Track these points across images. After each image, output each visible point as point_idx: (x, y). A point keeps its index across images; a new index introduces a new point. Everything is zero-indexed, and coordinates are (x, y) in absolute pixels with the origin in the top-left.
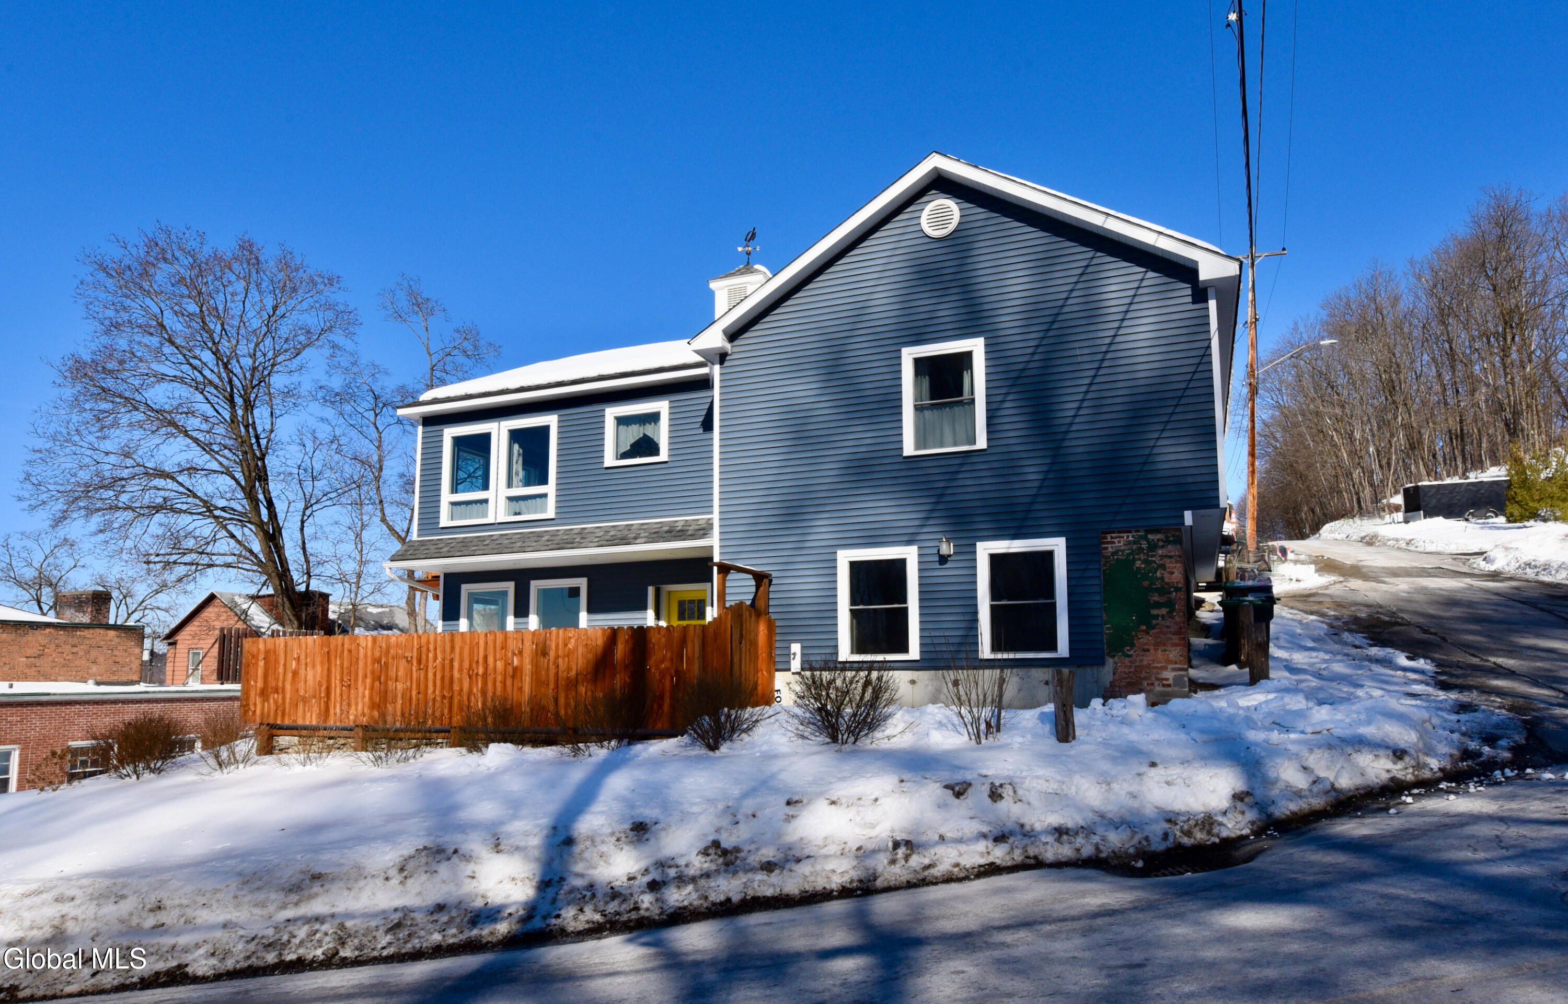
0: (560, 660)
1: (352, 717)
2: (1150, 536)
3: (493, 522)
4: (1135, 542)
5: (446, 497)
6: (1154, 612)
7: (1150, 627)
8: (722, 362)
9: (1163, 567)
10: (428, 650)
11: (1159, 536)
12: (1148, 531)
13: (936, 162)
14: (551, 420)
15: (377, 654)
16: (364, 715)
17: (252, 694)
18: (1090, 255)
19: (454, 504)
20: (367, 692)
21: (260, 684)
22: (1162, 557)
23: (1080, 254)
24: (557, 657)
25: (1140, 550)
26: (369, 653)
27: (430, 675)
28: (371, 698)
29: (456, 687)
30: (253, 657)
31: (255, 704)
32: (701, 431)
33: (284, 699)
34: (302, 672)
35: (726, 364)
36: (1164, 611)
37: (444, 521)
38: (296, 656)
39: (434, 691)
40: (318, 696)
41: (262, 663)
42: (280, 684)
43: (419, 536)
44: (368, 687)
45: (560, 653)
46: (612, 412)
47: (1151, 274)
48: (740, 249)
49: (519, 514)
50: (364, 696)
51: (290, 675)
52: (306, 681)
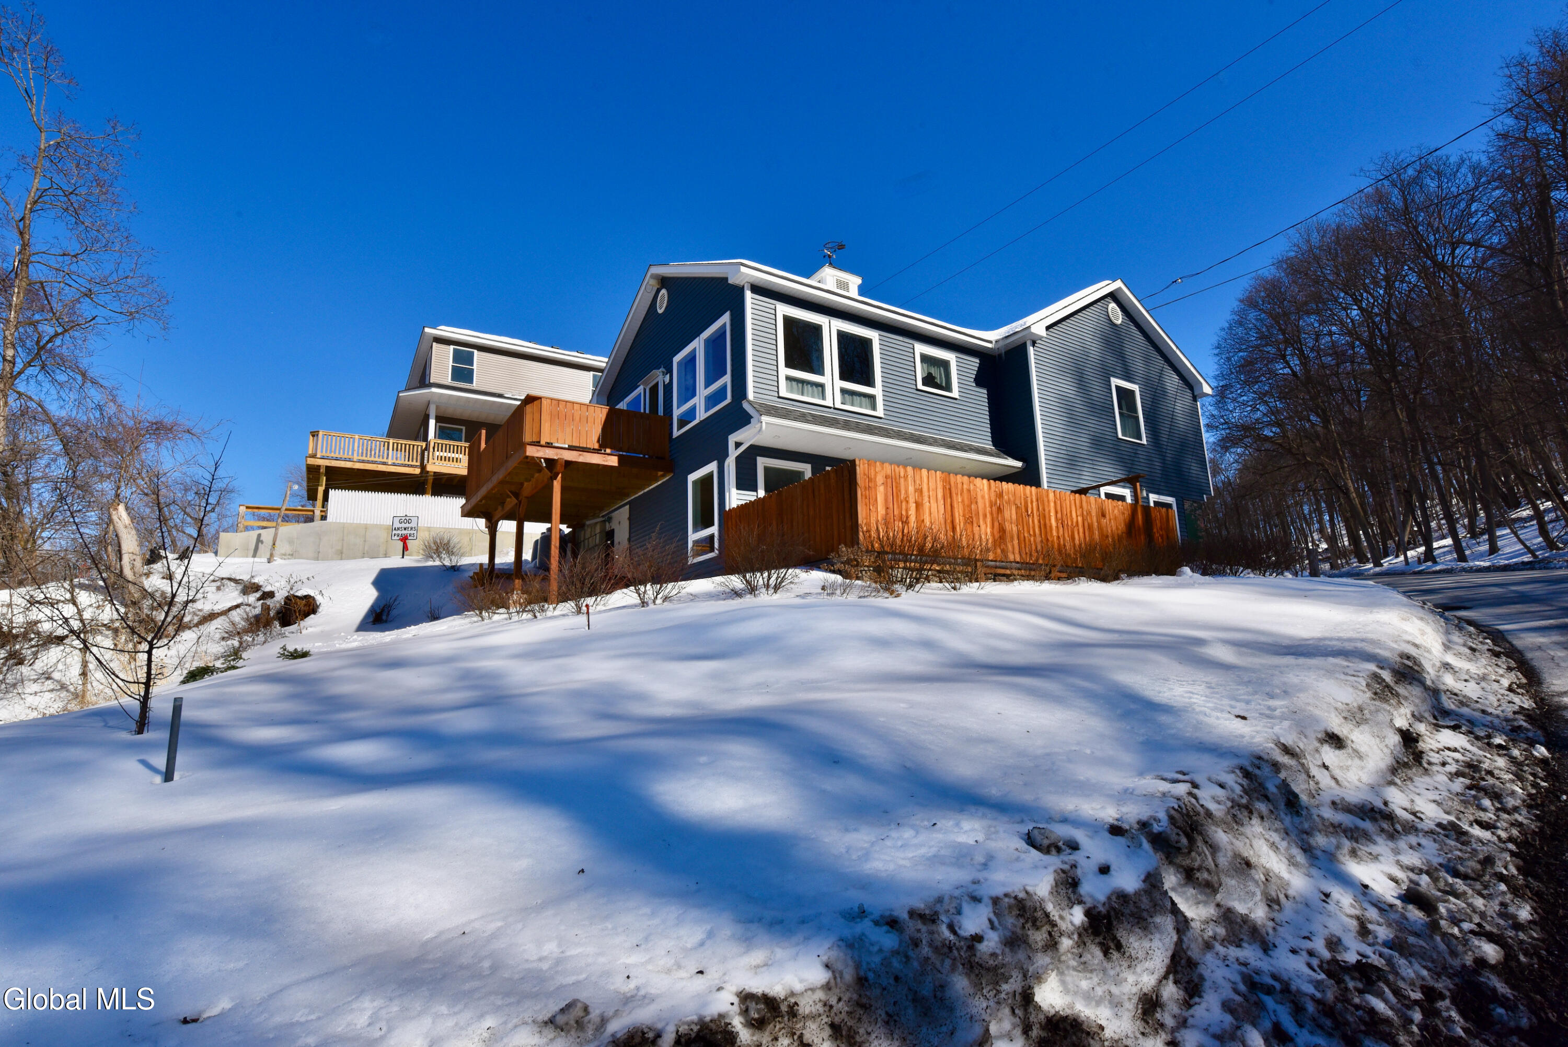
0: (1112, 522)
1: (977, 551)
2: (1194, 504)
3: (832, 406)
4: (1191, 506)
5: (783, 369)
8: (1033, 346)
9: (1199, 519)
10: (1031, 501)
11: (1196, 505)
12: (1193, 502)
14: (873, 336)
15: (993, 498)
16: (988, 550)
17: (873, 521)
18: (1163, 362)
19: (787, 377)
20: (989, 531)
21: (881, 510)
22: (1198, 515)
23: (1160, 359)
25: (1193, 510)
27: (1036, 521)
28: (993, 535)
29: (1054, 533)
30: (871, 480)
31: (877, 531)
32: (974, 384)
33: (910, 531)
34: (926, 505)
37: (783, 391)
38: (918, 487)
41: (882, 489)
43: (754, 397)
44: (989, 525)
45: (1112, 517)
46: (921, 348)
47: (1181, 381)
49: (850, 405)
50: (987, 533)
51: (913, 506)
52: (930, 513)
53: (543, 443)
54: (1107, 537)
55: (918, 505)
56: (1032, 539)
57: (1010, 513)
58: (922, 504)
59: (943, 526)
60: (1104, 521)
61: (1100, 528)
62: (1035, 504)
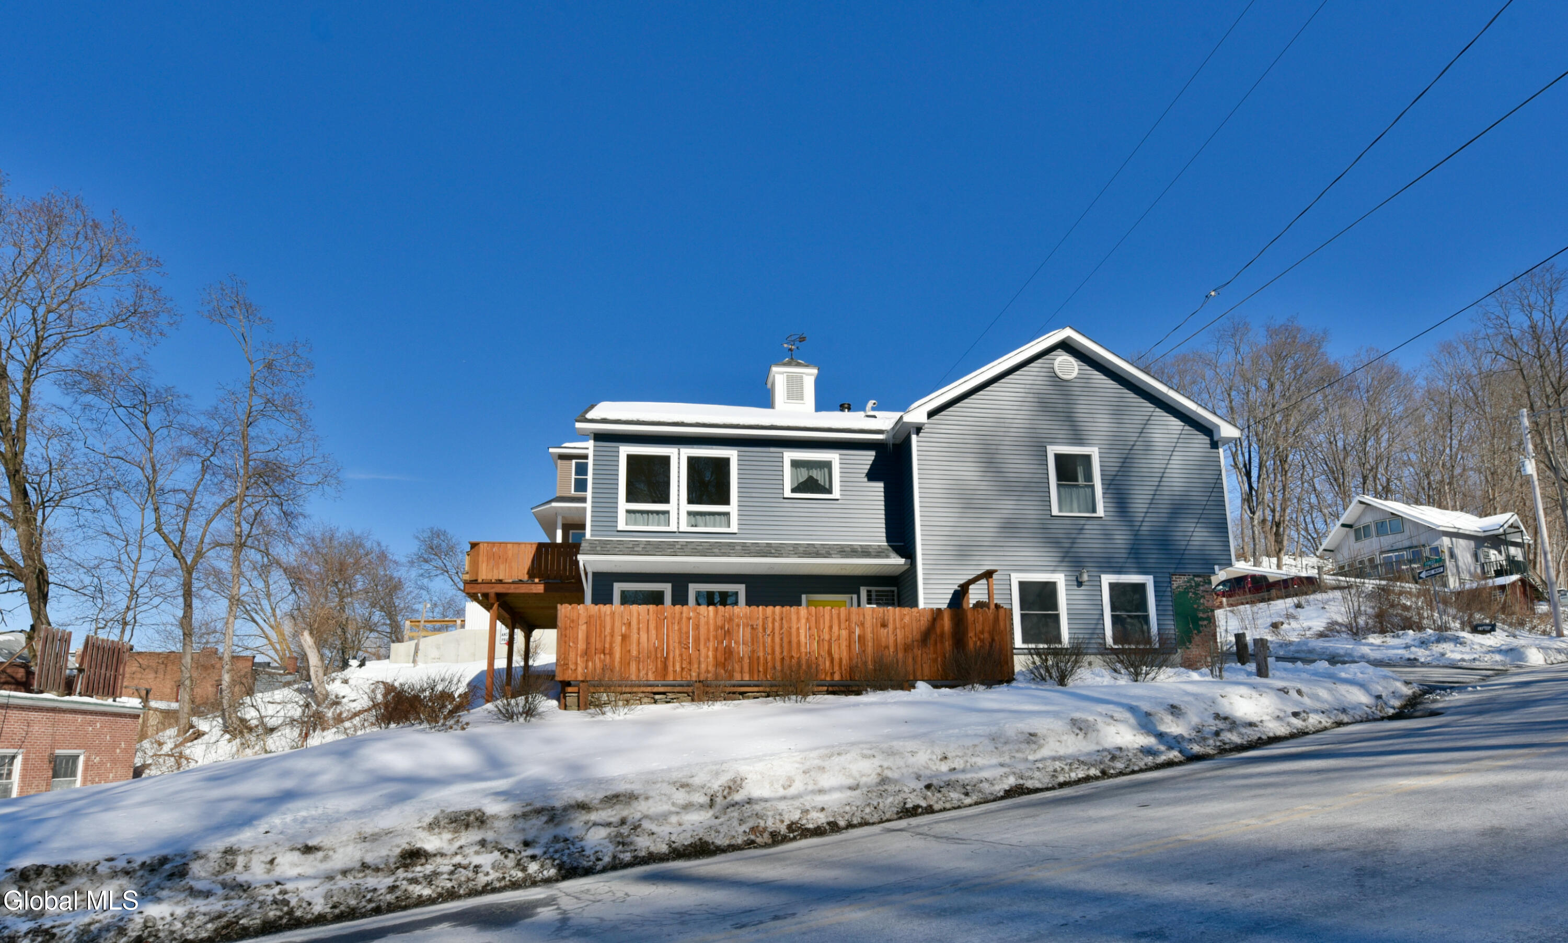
0: (898, 631)
1: (694, 674)
2: (1196, 579)
3: (675, 530)
4: (1188, 582)
5: (623, 505)
6: (1201, 623)
7: (1199, 632)
8: (918, 433)
9: (1203, 597)
10: (774, 620)
11: (1200, 579)
12: (1195, 576)
13: (1067, 333)
14: (732, 454)
15: (719, 623)
16: (708, 671)
17: (572, 655)
18: (1152, 409)
19: (628, 511)
20: (710, 654)
21: (581, 646)
22: (1203, 591)
23: (1148, 407)
24: (895, 629)
25: (1191, 587)
26: (711, 622)
27: (777, 640)
28: (715, 657)
29: (803, 649)
30: (573, 621)
31: (576, 664)
32: (866, 479)
33: (613, 661)
34: (634, 637)
35: (921, 434)
36: (1205, 623)
37: (622, 525)
38: (626, 621)
39: (782, 652)
40: (653, 657)
41: (584, 627)
42: (607, 646)
43: (592, 535)
44: (711, 649)
45: (898, 625)
46: (789, 455)
47: (1187, 428)
48: (785, 346)
49: (696, 526)
50: (707, 657)
51: (618, 639)
52: (639, 643)
53: (480, 580)
54: (887, 647)
55: (625, 638)
56: (769, 657)
57: (742, 634)
58: (629, 636)
59: (653, 653)
60: (883, 632)
61: (876, 640)
62: (777, 625)
